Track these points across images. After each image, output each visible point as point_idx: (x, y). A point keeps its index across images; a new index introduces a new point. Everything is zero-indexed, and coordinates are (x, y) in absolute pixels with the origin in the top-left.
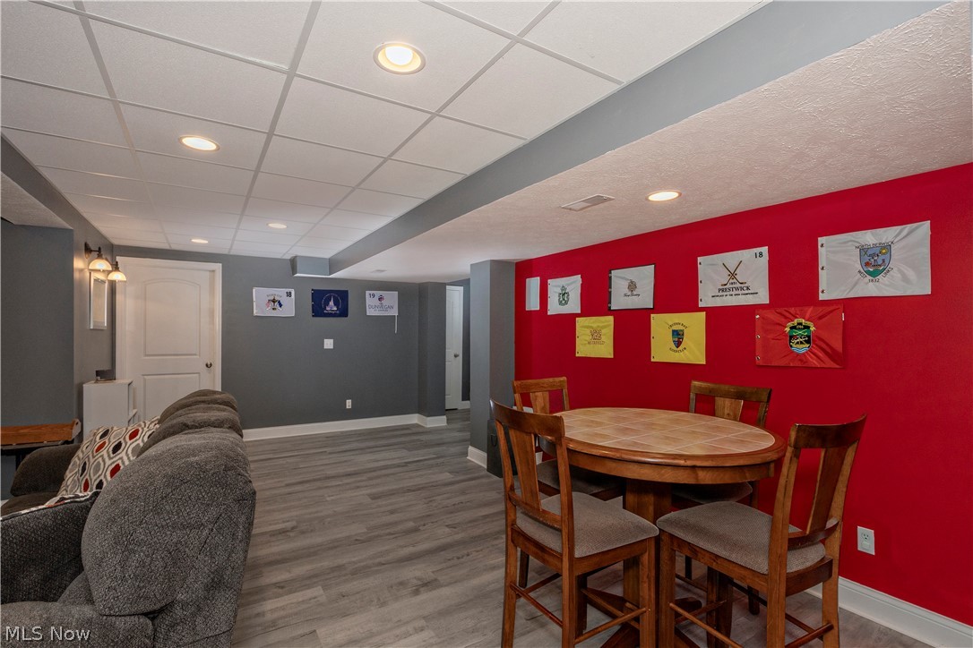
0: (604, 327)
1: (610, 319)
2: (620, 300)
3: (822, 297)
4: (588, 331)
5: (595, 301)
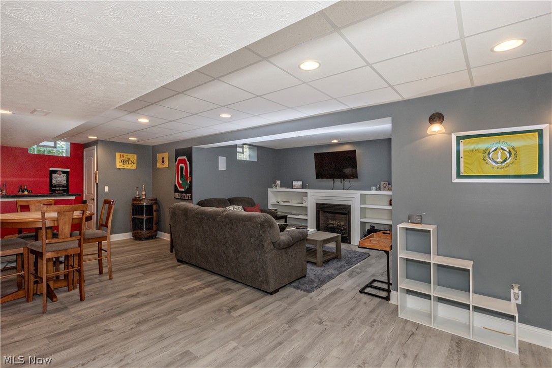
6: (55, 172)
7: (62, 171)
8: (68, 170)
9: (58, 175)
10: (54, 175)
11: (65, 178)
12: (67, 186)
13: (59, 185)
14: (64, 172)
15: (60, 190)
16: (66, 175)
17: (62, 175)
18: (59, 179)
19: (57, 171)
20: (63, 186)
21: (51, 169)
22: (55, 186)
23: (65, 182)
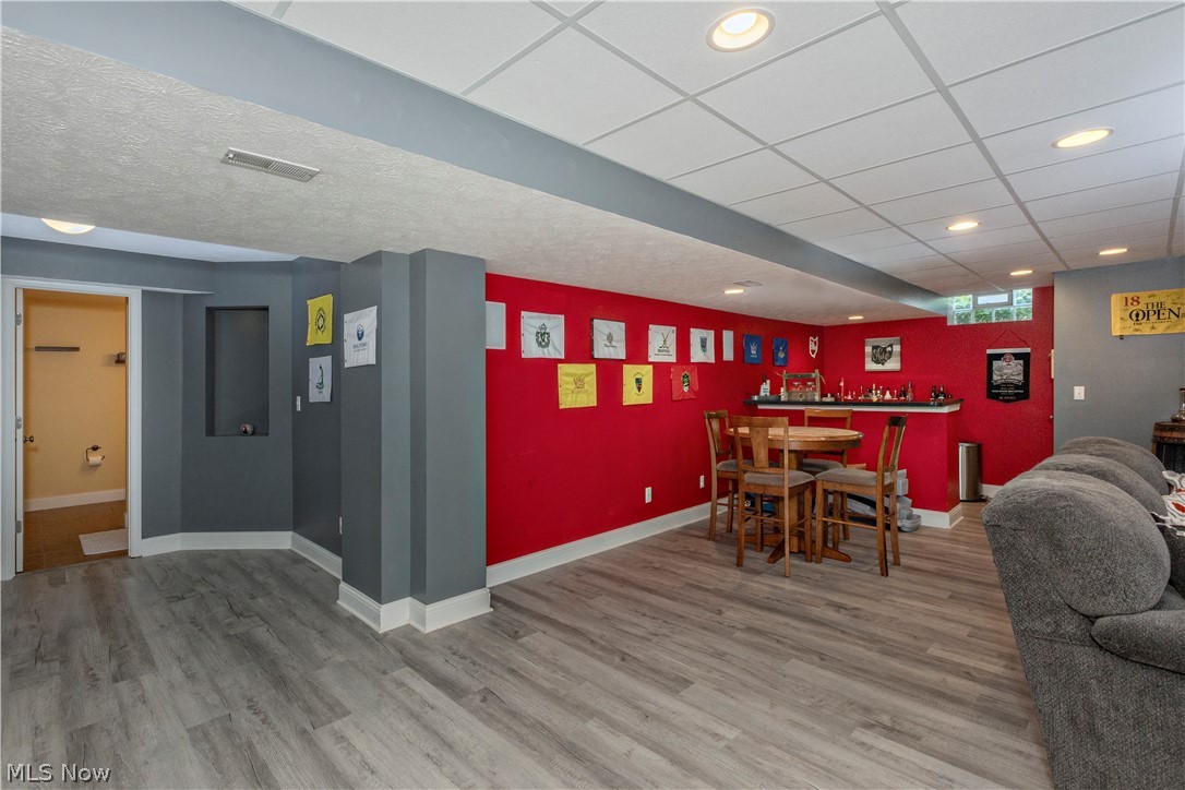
0: (587, 375)
1: (592, 368)
2: (601, 351)
3: (692, 361)
4: (571, 379)
5: (579, 348)
6: (999, 357)
7: (1013, 354)
8: (1028, 350)
9: (1005, 364)
10: (996, 364)
11: (1021, 368)
12: (1026, 384)
13: (1007, 385)
14: (1017, 356)
15: (1008, 395)
16: (1021, 362)
17: (1014, 362)
18: (1006, 371)
19: (1003, 355)
20: (1017, 387)
21: (989, 351)
22: (998, 387)
23: (1021, 378)
